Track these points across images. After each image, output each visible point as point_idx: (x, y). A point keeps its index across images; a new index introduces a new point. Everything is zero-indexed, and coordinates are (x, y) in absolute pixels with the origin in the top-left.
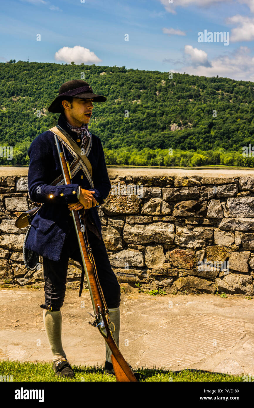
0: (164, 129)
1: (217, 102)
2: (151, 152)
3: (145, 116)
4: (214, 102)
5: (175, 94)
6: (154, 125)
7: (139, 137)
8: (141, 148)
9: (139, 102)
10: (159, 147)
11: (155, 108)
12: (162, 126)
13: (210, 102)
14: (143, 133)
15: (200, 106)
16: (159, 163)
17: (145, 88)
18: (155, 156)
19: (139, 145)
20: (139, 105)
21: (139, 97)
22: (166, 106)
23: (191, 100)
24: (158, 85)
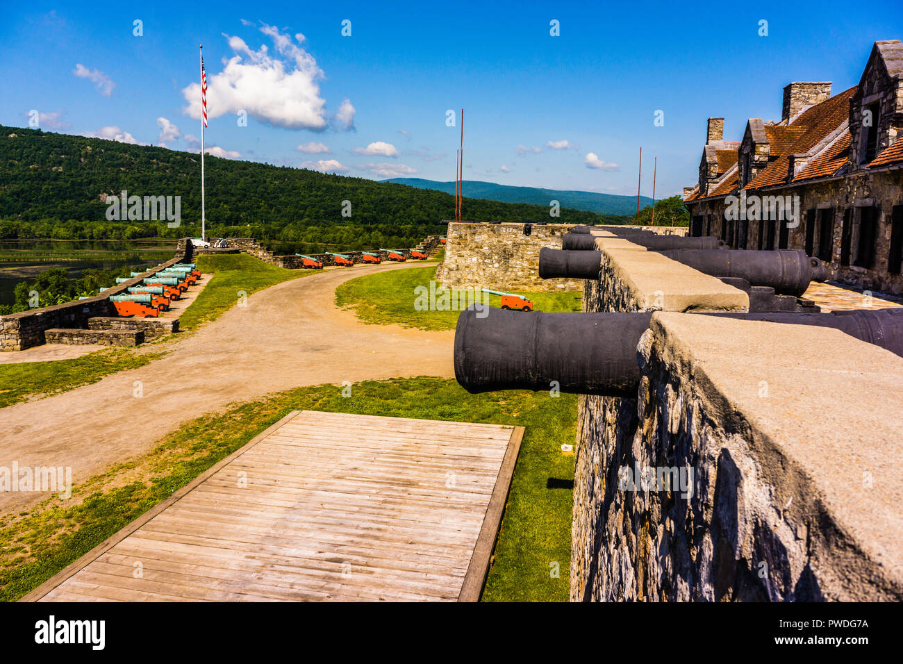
0: (91, 199)
1: (152, 173)
2: (78, 224)
3: (68, 185)
4: (148, 172)
5: (103, 162)
6: (81, 195)
7: (63, 208)
8: (66, 220)
9: (61, 169)
10: (86, 219)
11: (80, 176)
12: (90, 195)
13: (145, 171)
14: (68, 202)
15: (134, 176)
16: (88, 236)
17: (66, 154)
18: (82, 229)
19: (62, 216)
20: (61, 172)
21: (60, 163)
22: (94, 174)
23: (122, 169)
24: (83, 152)
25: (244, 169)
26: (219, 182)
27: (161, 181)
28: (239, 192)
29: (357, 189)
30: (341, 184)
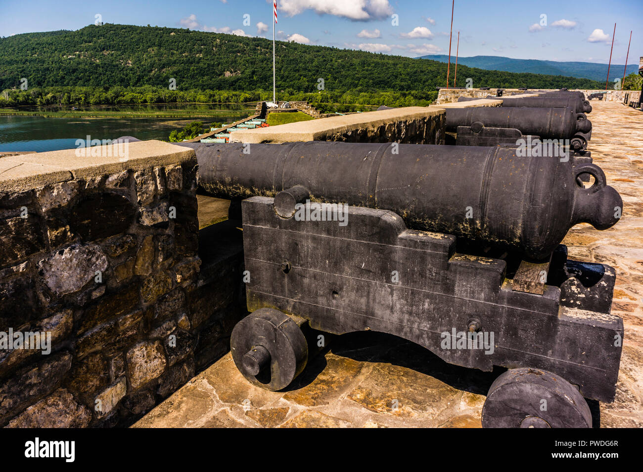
0: (219, 75)
1: (257, 56)
2: (211, 92)
3: (206, 66)
4: (255, 56)
5: (227, 49)
6: (213, 73)
7: (203, 82)
8: (205, 90)
9: (201, 56)
10: (217, 89)
11: (213, 60)
12: (219, 73)
13: (253, 55)
14: (206, 78)
15: (246, 59)
16: (218, 100)
17: (204, 45)
18: (214, 96)
19: (203, 87)
20: (201, 58)
21: (201, 51)
22: (221, 58)
23: (238, 54)
24: (215, 43)
25: (318, 51)
26: (301, 62)
27: (263, 62)
28: (313, 68)
29: (397, 64)
30: (386, 61)
